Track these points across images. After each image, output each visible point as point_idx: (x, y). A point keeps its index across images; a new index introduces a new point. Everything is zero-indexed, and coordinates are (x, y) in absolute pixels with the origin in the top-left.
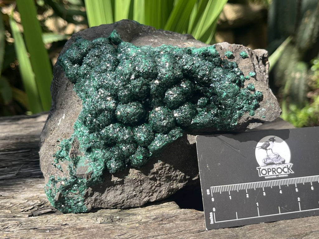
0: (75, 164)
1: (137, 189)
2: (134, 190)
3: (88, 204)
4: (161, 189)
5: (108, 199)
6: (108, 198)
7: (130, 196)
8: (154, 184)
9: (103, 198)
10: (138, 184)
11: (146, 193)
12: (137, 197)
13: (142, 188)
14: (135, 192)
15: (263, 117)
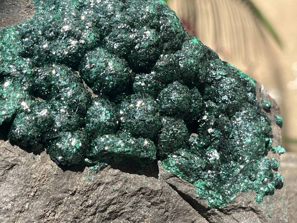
1: (20, 202)
10: (30, 192)
13: (29, 206)
14: (13, 205)
15: (269, 215)
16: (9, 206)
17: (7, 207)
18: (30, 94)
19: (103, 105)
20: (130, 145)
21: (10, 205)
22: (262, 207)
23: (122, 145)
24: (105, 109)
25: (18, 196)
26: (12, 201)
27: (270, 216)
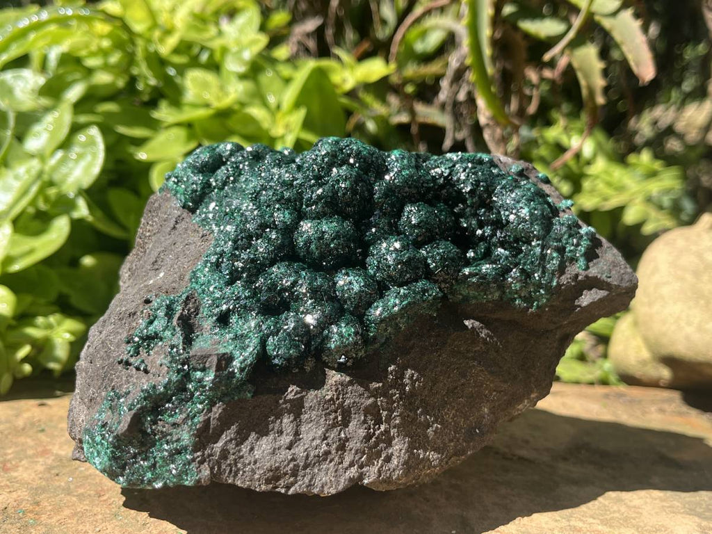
0: (188, 341)
1: (332, 436)
2: (325, 438)
3: (201, 462)
4: (390, 451)
5: (257, 457)
6: (257, 454)
7: (312, 455)
8: (375, 431)
9: (244, 450)
10: (336, 417)
11: (353, 452)
12: (331, 462)
13: (345, 434)
14: (327, 444)
15: (606, 276)
16: (324, 447)
17: (322, 450)
18: (263, 314)
19: (347, 274)
20: (405, 296)
21: (324, 445)
22: (593, 271)
23: (397, 301)
24: (352, 277)
25: (327, 431)
26: (323, 440)
27: (609, 275)
